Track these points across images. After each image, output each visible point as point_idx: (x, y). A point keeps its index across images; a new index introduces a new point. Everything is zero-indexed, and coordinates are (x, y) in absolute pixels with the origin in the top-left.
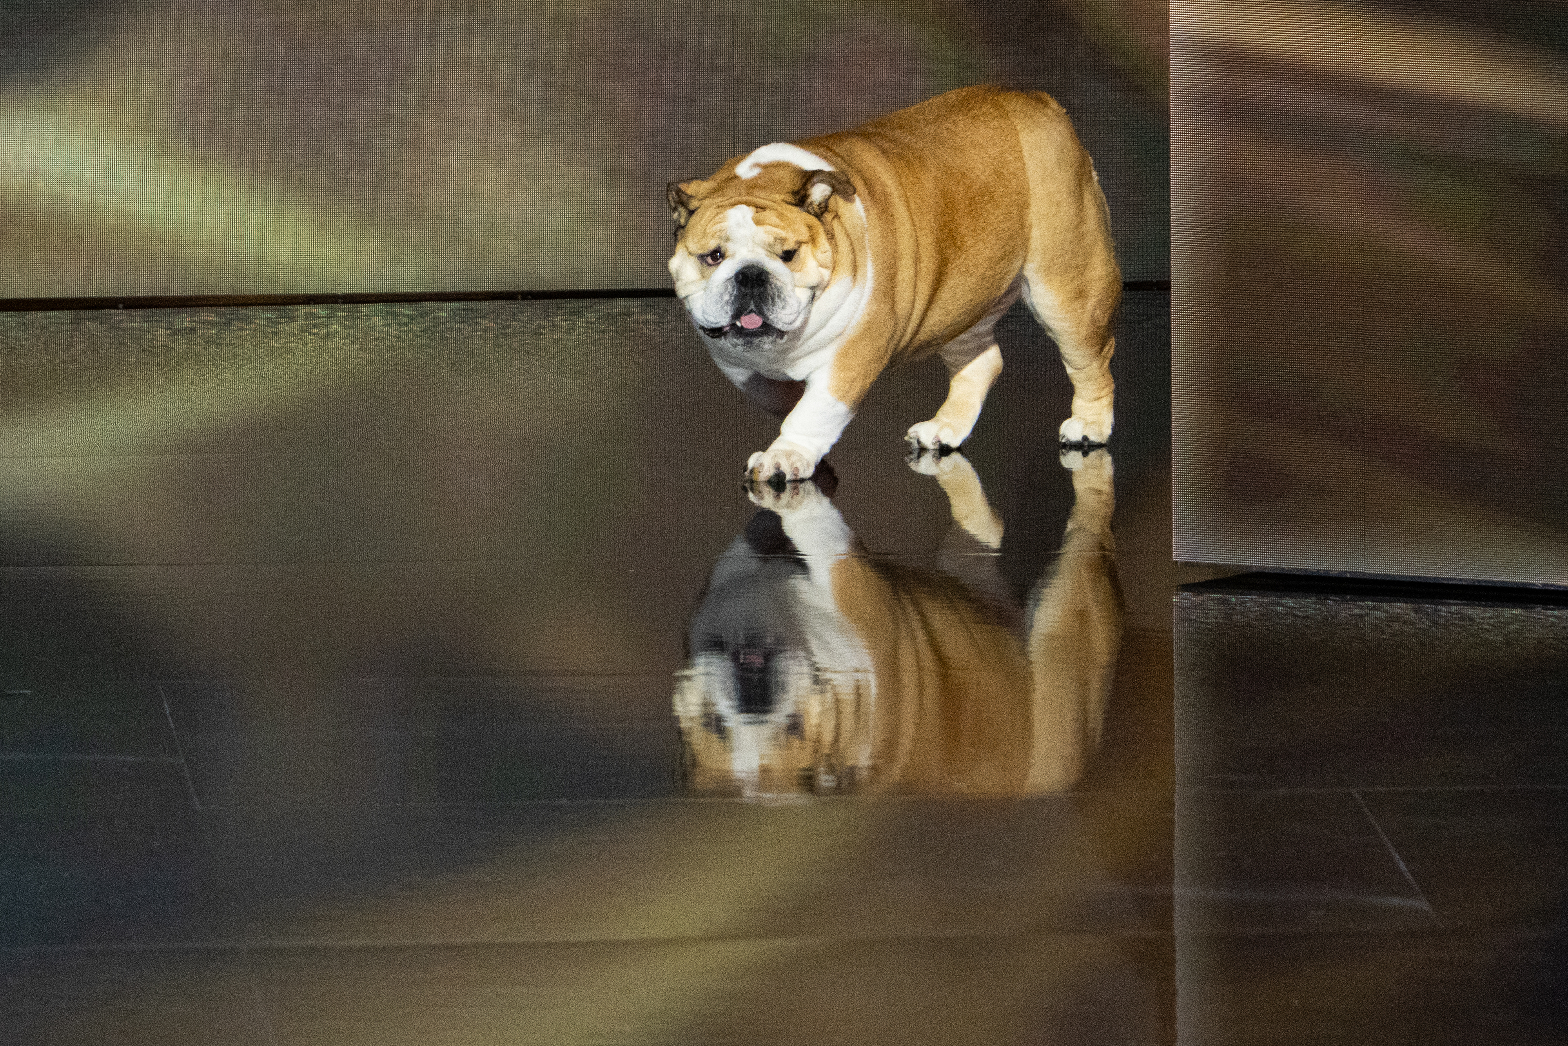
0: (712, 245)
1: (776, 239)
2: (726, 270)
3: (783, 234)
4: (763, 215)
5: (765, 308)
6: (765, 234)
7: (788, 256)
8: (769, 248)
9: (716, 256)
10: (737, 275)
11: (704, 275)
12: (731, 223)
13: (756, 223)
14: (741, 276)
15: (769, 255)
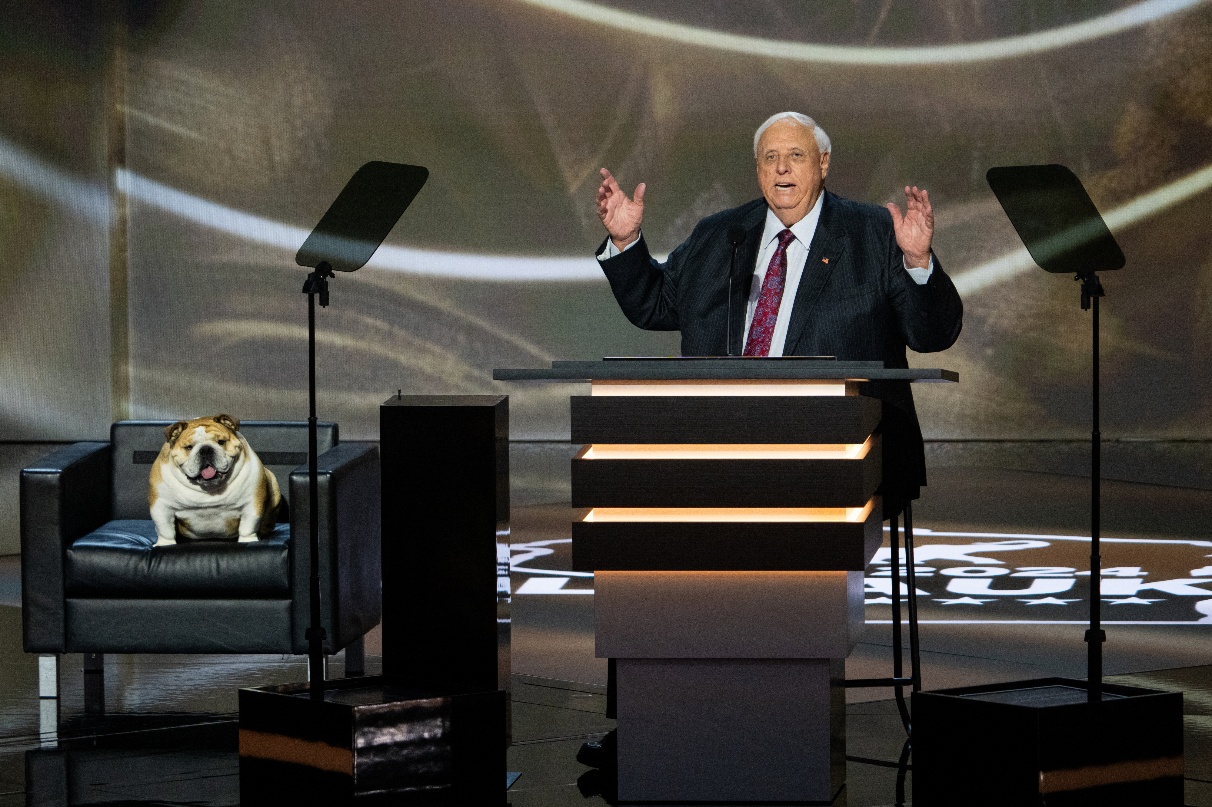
0: (188, 444)
1: (215, 435)
2: (195, 450)
3: (218, 433)
4: (209, 428)
5: (214, 463)
6: (211, 435)
7: (222, 442)
8: (214, 439)
9: (189, 448)
10: (200, 451)
11: (188, 454)
12: (196, 434)
13: (207, 432)
14: (202, 451)
15: (213, 442)
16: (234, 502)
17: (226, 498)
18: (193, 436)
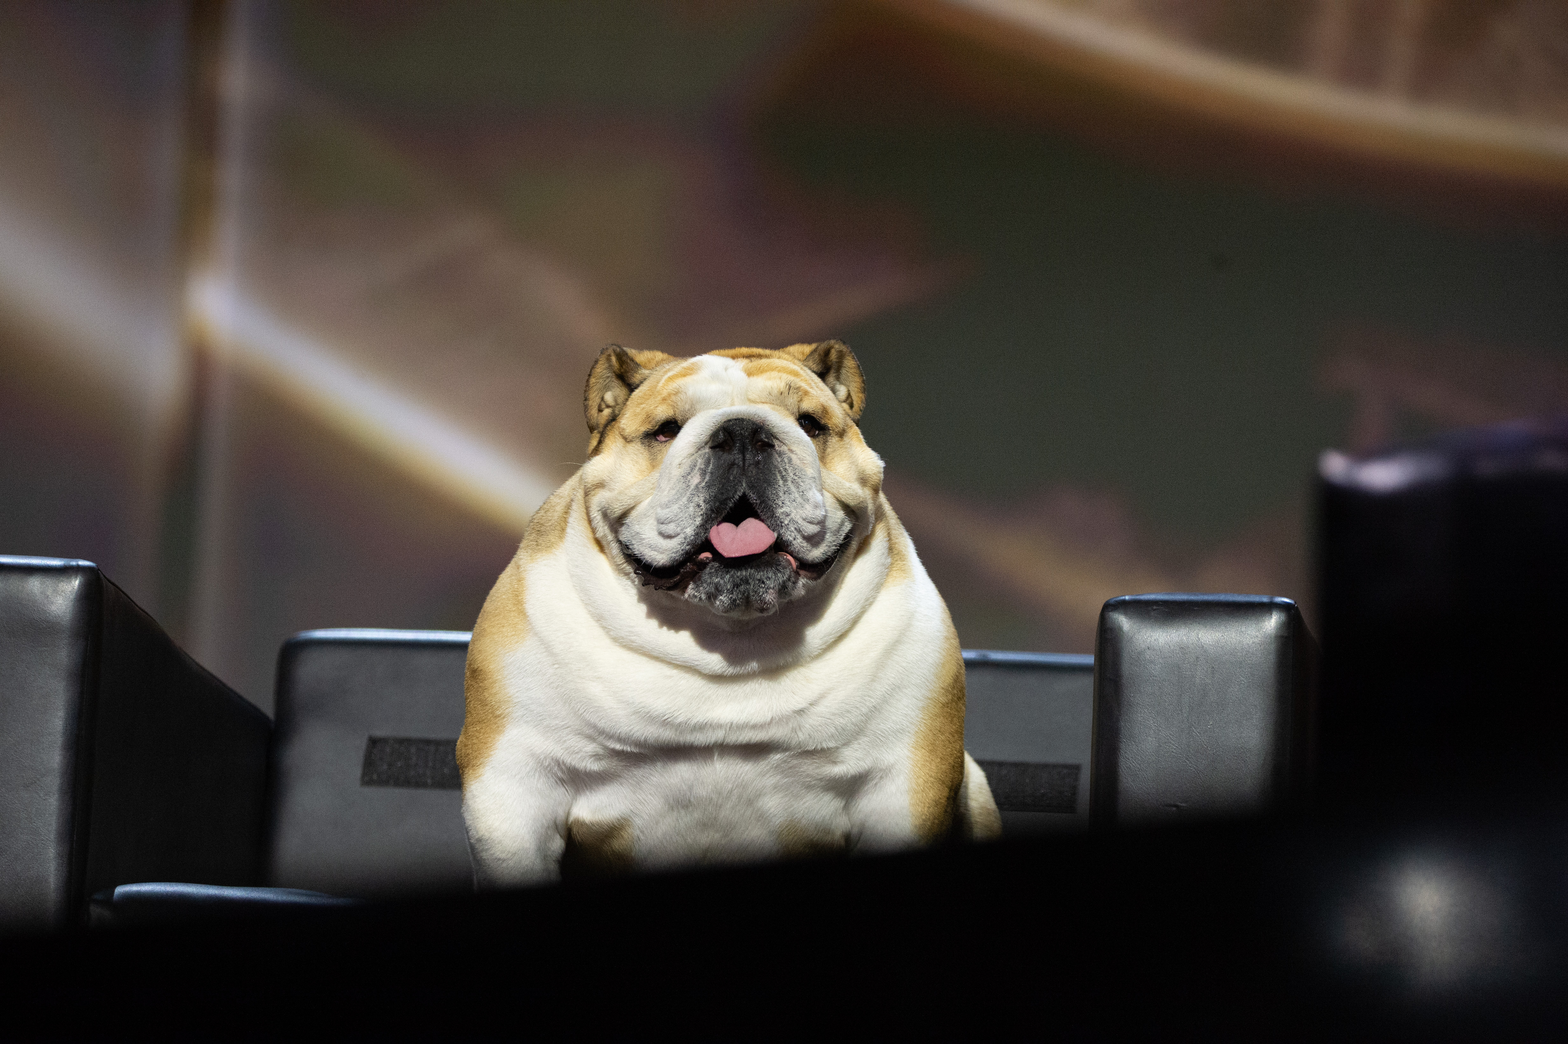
1: (789, 386)
2: (694, 433)
5: (769, 494)
7: (812, 425)
11: (654, 463)
12: (704, 374)
13: (750, 374)
14: (721, 436)
15: (773, 409)
16: (831, 744)
17: (801, 712)
18: (688, 380)
